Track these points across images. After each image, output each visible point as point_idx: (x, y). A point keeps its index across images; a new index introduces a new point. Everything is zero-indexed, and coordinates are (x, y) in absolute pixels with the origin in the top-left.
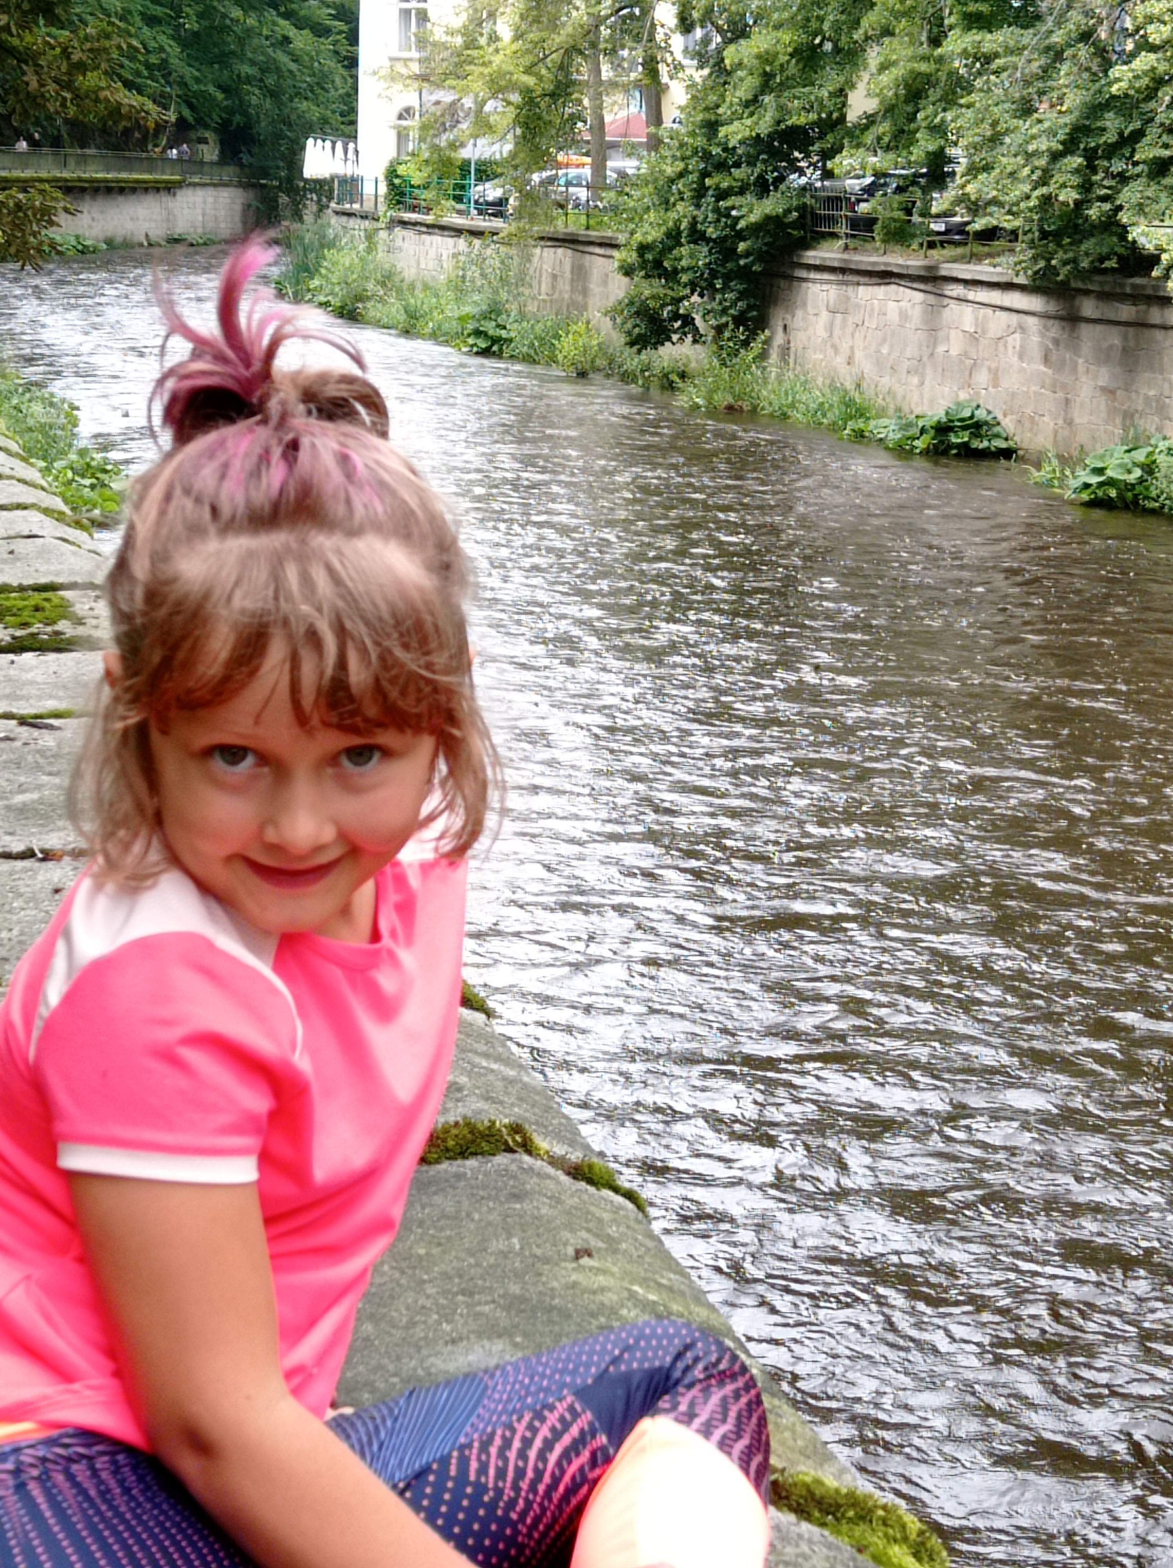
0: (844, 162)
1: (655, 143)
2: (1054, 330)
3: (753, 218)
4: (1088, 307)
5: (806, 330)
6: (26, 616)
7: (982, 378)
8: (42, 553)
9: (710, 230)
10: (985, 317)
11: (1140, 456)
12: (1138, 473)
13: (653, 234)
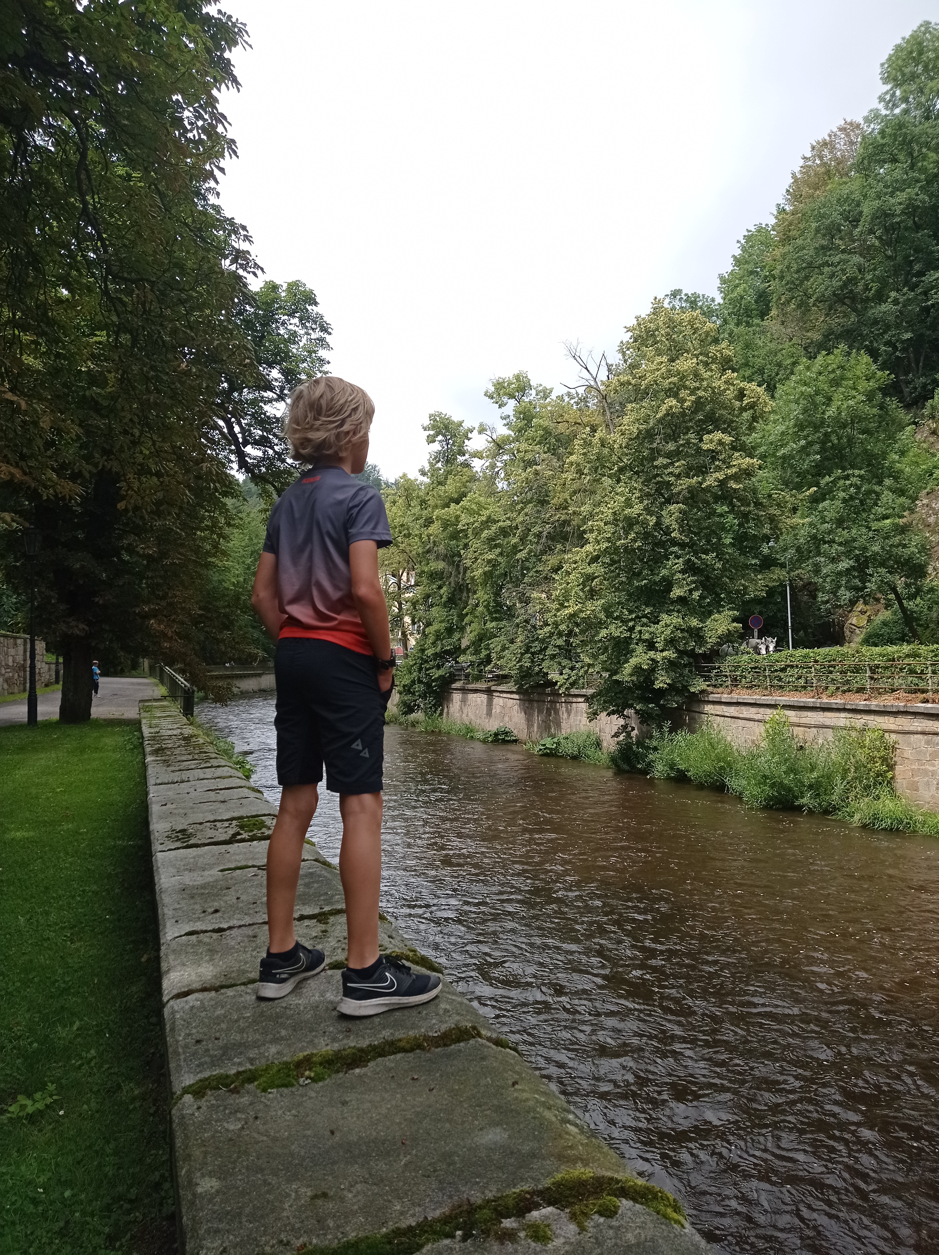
0: (461, 659)
2: (526, 704)
3: (436, 676)
5: (453, 707)
7: (507, 719)
9: (424, 680)
10: (505, 701)
11: (555, 740)
12: (555, 745)
13: (407, 682)
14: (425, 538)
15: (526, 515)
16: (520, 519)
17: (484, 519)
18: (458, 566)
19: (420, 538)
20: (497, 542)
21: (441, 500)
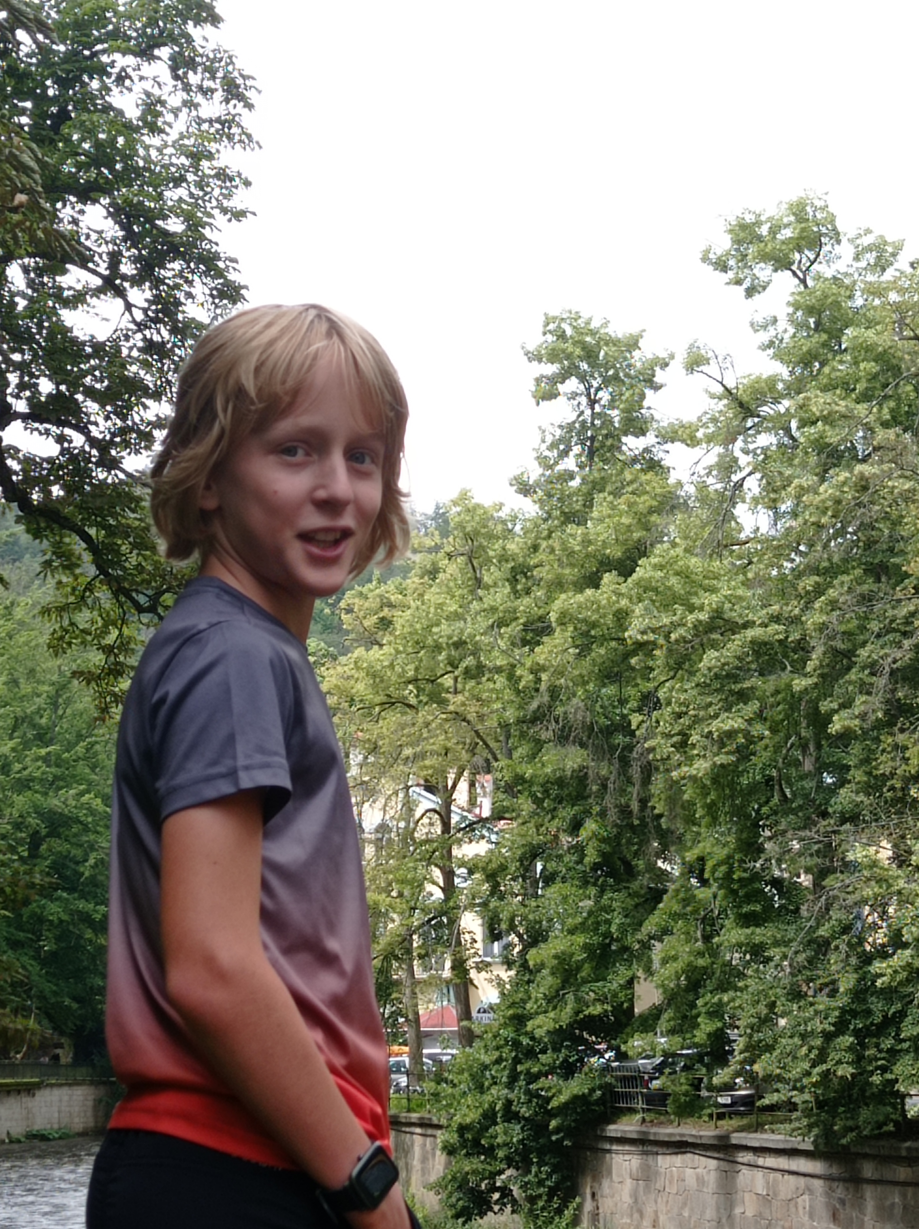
0: (636, 1045)
1: (468, 1034)
2: (839, 1191)
3: (563, 1098)
4: (868, 1170)
5: (613, 1196)
9: (524, 1109)
10: (775, 1180)
13: (470, 1115)
14: (527, 679)
15: (833, 605)
16: (815, 619)
17: (703, 616)
18: (625, 762)
19: (512, 677)
20: (747, 684)
21: (572, 565)
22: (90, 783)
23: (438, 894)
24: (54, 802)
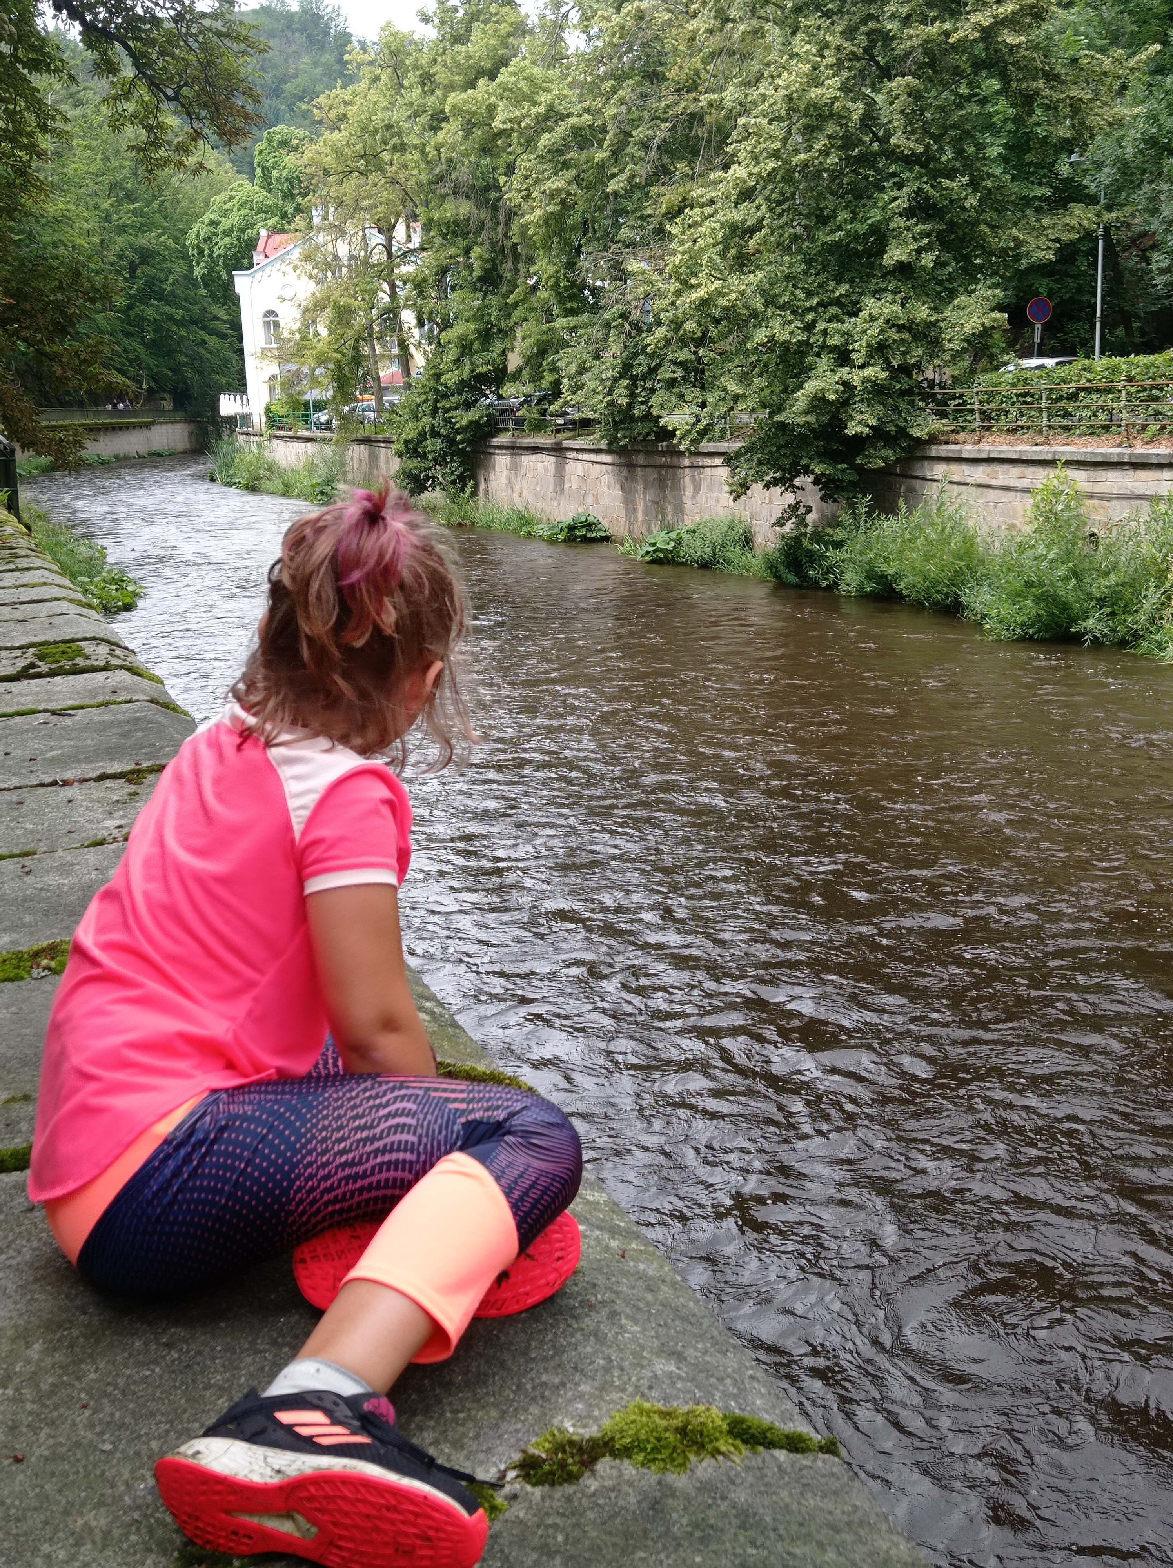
0: (508, 389)
1: (408, 386)
2: (624, 472)
3: (464, 422)
4: (640, 459)
5: (496, 480)
6: (57, 657)
7: (590, 500)
8: (68, 623)
9: (442, 430)
10: (588, 467)
11: (673, 535)
12: (673, 544)
13: (411, 434)
14: (433, 153)
15: (622, 101)
16: (611, 111)
17: (542, 110)
18: (495, 209)
19: (423, 152)
20: (568, 157)
21: (459, 74)
22: (164, 228)
23: (387, 299)
24: (142, 241)
